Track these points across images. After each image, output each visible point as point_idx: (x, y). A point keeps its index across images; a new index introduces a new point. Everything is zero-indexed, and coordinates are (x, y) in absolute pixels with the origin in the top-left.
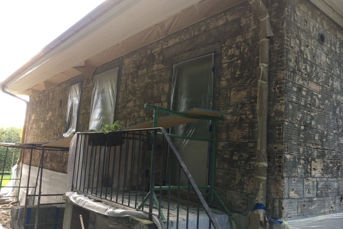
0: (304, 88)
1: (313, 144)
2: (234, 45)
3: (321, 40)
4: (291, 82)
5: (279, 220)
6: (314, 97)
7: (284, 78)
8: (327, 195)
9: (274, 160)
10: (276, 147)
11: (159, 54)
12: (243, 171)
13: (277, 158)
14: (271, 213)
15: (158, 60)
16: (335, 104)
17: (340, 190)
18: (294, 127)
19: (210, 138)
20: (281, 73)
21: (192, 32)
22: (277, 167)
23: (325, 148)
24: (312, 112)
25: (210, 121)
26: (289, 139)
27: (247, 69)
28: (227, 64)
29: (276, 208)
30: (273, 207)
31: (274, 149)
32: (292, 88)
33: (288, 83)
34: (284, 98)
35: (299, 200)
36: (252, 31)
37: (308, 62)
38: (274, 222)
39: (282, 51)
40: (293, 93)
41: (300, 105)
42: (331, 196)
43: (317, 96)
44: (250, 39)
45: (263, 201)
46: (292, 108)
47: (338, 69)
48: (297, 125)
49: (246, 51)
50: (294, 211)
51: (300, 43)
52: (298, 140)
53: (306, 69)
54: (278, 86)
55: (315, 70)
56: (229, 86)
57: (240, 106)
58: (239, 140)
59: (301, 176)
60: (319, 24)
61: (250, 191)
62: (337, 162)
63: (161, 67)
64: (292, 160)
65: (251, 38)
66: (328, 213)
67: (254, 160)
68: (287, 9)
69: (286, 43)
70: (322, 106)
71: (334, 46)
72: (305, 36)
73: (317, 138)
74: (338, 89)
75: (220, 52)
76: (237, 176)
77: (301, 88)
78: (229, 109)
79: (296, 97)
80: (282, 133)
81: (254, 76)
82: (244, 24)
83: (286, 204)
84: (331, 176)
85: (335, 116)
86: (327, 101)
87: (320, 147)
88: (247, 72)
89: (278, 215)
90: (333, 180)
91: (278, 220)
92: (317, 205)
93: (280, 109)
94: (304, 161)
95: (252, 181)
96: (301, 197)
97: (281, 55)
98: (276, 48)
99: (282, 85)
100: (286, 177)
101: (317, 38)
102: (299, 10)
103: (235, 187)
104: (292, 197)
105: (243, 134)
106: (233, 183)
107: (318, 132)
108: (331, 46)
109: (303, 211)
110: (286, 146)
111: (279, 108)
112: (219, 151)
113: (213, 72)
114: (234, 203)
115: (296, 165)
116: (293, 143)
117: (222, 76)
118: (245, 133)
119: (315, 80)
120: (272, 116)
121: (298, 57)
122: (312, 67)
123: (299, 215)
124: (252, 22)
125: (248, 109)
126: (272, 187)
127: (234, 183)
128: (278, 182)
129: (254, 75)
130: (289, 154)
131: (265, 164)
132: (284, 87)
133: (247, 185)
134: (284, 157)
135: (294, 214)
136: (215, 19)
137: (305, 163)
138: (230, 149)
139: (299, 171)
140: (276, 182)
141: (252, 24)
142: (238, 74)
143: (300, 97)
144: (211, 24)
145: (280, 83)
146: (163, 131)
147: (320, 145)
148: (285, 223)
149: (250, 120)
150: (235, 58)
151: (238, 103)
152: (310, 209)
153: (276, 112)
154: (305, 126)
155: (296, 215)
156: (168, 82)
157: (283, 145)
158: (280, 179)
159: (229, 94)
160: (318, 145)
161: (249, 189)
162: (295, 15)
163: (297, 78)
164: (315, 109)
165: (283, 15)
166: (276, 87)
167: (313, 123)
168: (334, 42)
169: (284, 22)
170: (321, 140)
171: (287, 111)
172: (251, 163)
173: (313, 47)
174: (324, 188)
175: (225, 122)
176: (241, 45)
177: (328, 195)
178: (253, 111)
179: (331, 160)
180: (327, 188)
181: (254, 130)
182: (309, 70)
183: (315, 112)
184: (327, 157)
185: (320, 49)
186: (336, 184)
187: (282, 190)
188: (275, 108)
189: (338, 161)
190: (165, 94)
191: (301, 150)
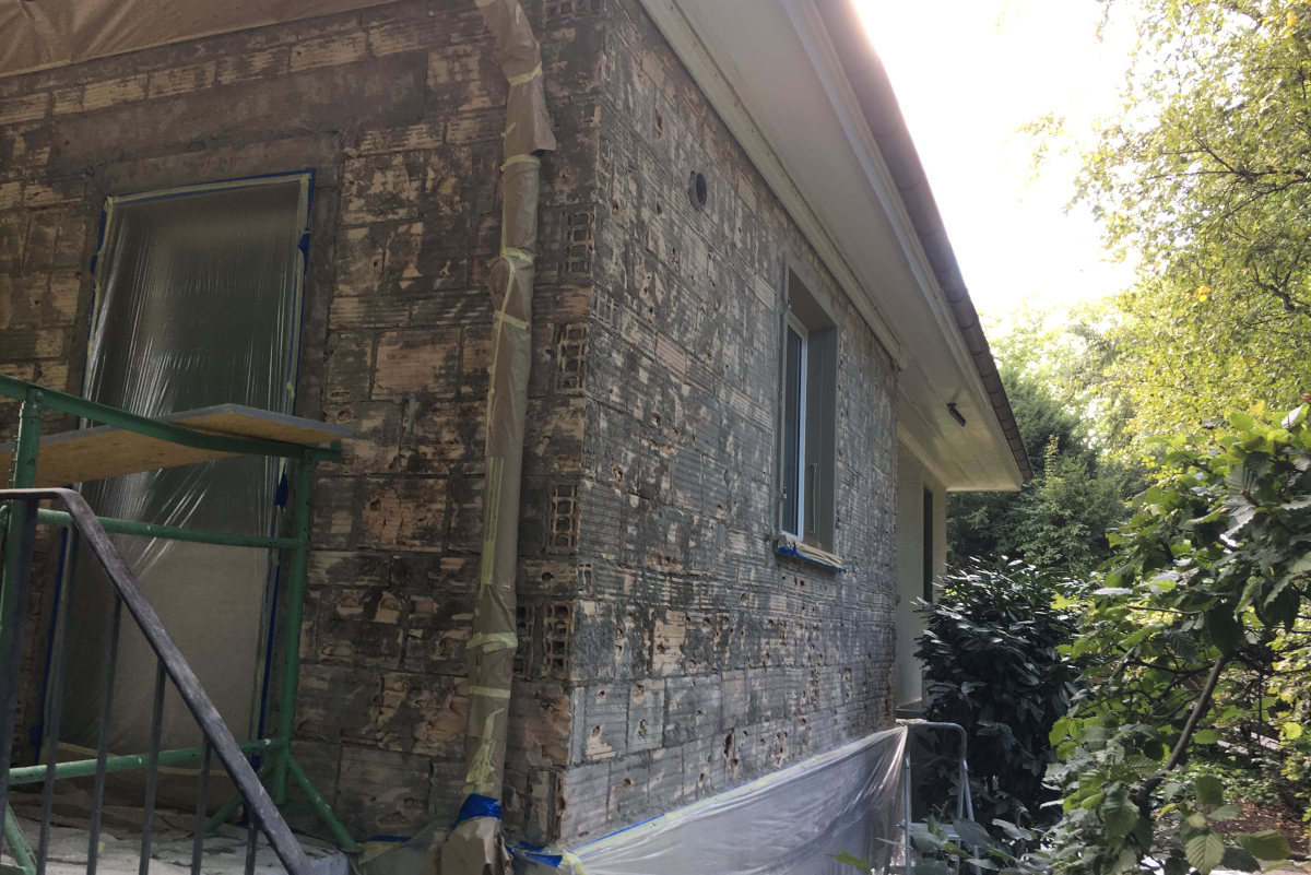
0: (644, 358)
1: (659, 557)
2: (399, 160)
3: (699, 194)
4: (608, 331)
5: (549, 851)
6: (672, 392)
7: (587, 313)
8: (692, 738)
9: (539, 623)
10: (548, 573)
11: (32, 139)
12: (417, 670)
13: (549, 616)
14: (519, 827)
15: (28, 165)
16: (725, 422)
17: (726, 714)
18: (610, 499)
19: (276, 535)
20: (577, 295)
21: (210, 68)
22: (549, 651)
23: (694, 572)
24: (663, 445)
25: (283, 461)
26: (593, 542)
27: (449, 263)
28: (363, 232)
29: (539, 803)
30: (528, 802)
31: (541, 580)
32: (610, 355)
33: (600, 335)
34: (584, 390)
35: (613, 763)
36: (473, 115)
37: (660, 266)
38: (532, 860)
39: (583, 212)
40: (613, 375)
41: (630, 415)
42: (701, 736)
43: (678, 388)
44: (464, 145)
45: (493, 784)
46: (609, 428)
47: (735, 302)
48: (618, 491)
49: (446, 189)
50: (597, 807)
51: (640, 196)
52: (618, 546)
53: (651, 290)
54: (565, 342)
55: (676, 298)
56: (370, 322)
57: (414, 406)
58: (404, 544)
59: (624, 675)
60: (694, 139)
61: (439, 749)
62: (722, 617)
63: (38, 198)
64: (599, 620)
65: (467, 141)
66: (692, 798)
67: (462, 624)
68: (604, 57)
69: (599, 184)
70: (691, 425)
71: (729, 220)
72: (653, 172)
73: (672, 538)
74: (732, 371)
75: (335, 177)
76: (392, 689)
77: (636, 356)
78: (370, 417)
79: (622, 389)
80: (574, 521)
81: (474, 292)
82: (441, 80)
83: (574, 786)
84: (706, 668)
85: (724, 461)
86: (703, 410)
87: (679, 568)
88: (447, 273)
89: (543, 832)
90: (708, 681)
91: (543, 853)
92: (662, 774)
93: (572, 431)
94: (635, 619)
95: (452, 706)
96: (620, 753)
97: (580, 227)
98: (563, 199)
99: (580, 342)
100: (579, 686)
101: (687, 187)
102: (642, 74)
103: (379, 736)
104: (595, 758)
105: (421, 520)
106: (373, 719)
107: (675, 518)
108: (721, 219)
109: (622, 804)
110: (584, 569)
111: (564, 426)
112: (319, 587)
113: (301, 253)
114: (374, 799)
115: (611, 639)
116: (604, 556)
117: (343, 277)
118: (429, 515)
119: (675, 332)
120: (540, 454)
121: (632, 245)
122: (668, 285)
123: (611, 821)
124: (474, 80)
125: (448, 423)
126: (526, 725)
127: (377, 720)
128: (548, 705)
129: (476, 288)
130: (591, 598)
131: (510, 640)
132: (587, 349)
133: (430, 724)
134: (575, 609)
135: (594, 821)
136: (317, 32)
137: (637, 629)
138: (365, 581)
139: (618, 658)
140: (543, 706)
141: (474, 87)
142: (413, 279)
143: (632, 390)
144: (299, 53)
145: (571, 331)
146: (74, 507)
147: (681, 563)
148: (571, 858)
149: (452, 466)
150: (402, 212)
151: (406, 394)
152: (643, 793)
153: (553, 441)
154: (642, 495)
155: (603, 820)
156: (78, 274)
157: (574, 565)
158: (558, 695)
159: (369, 354)
160: (675, 561)
161: (438, 741)
162: (629, 88)
163: (626, 319)
164: (672, 435)
165: (590, 77)
166: (559, 346)
167: (665, 485)
168: (730, 207)
169: (594, 106)
170: (684, 545)
171: (593, 440)
172: (448, 634)
173: (675, 217)
174: (685, 713)
175: (346, 468)
176: (426, 162)
177: (693, 733)
178: (467, 430)
179: (707, 611)
180: (693, 713)
181: (466, 506)
182: (660, 297)
183: (669, 447)
184: (696, 601)
185: (693, 224)
186: (716, 694)
187: (565, 734)
188: (552, 427)
189: (724, 614)
190: (59, 327)
191: (628, 581)
